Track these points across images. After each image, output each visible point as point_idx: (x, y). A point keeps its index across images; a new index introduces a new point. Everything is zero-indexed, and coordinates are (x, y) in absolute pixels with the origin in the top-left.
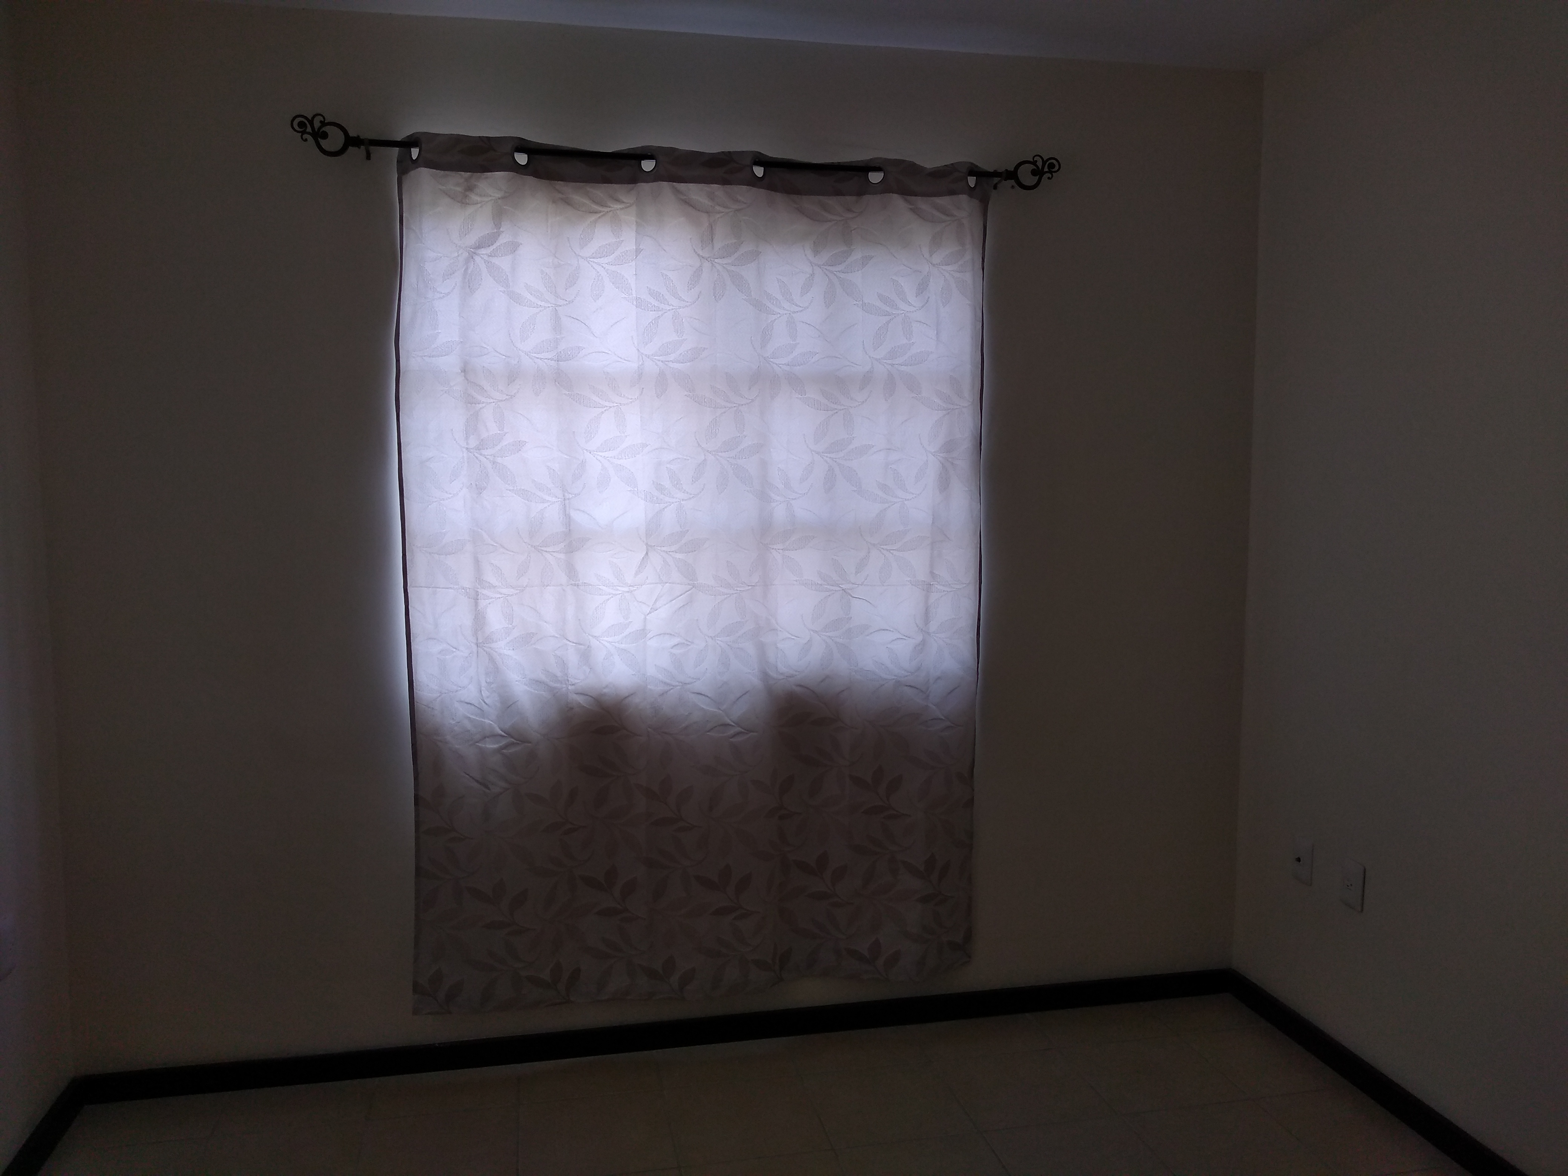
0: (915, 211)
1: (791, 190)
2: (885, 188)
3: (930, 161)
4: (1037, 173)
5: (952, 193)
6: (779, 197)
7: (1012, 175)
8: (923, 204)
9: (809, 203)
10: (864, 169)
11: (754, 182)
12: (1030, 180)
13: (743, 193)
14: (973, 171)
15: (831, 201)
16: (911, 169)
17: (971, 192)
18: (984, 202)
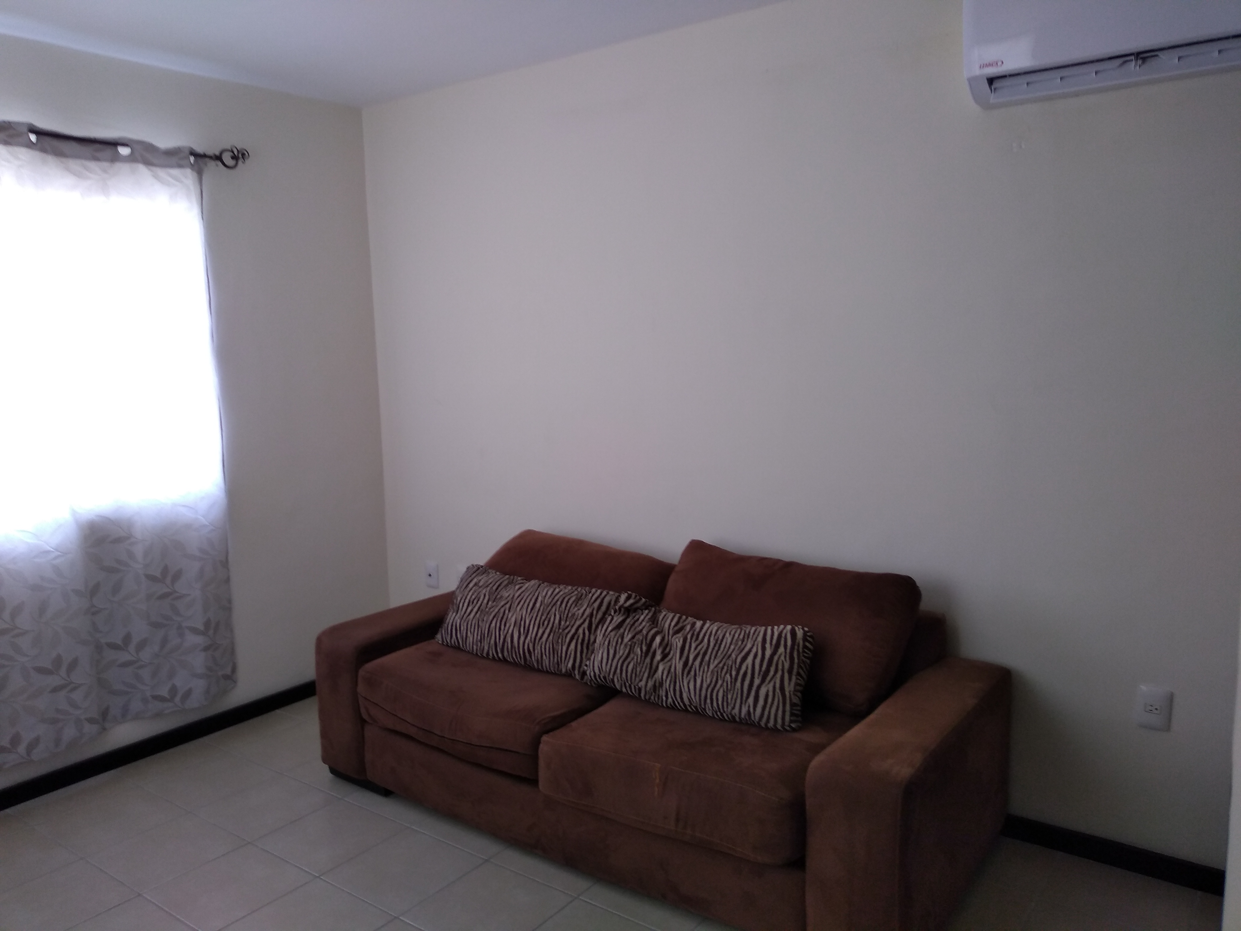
0: (156, 177)
1: (59, 154)
2: (132, 159)
3: (164, 142)
4: (235, 158)
5: (180, 166)
6: (50, 158)
7: (218, 158)
8: (161, 172)
9: (74, 164)
10: (113, 144)
11: (30, 145)
12: (229, 161)
13: (23, 153)
14: (193, 153)
15: (92, 165)
16: (150, 148)
17: (192, 166)
18: (200, 173)
